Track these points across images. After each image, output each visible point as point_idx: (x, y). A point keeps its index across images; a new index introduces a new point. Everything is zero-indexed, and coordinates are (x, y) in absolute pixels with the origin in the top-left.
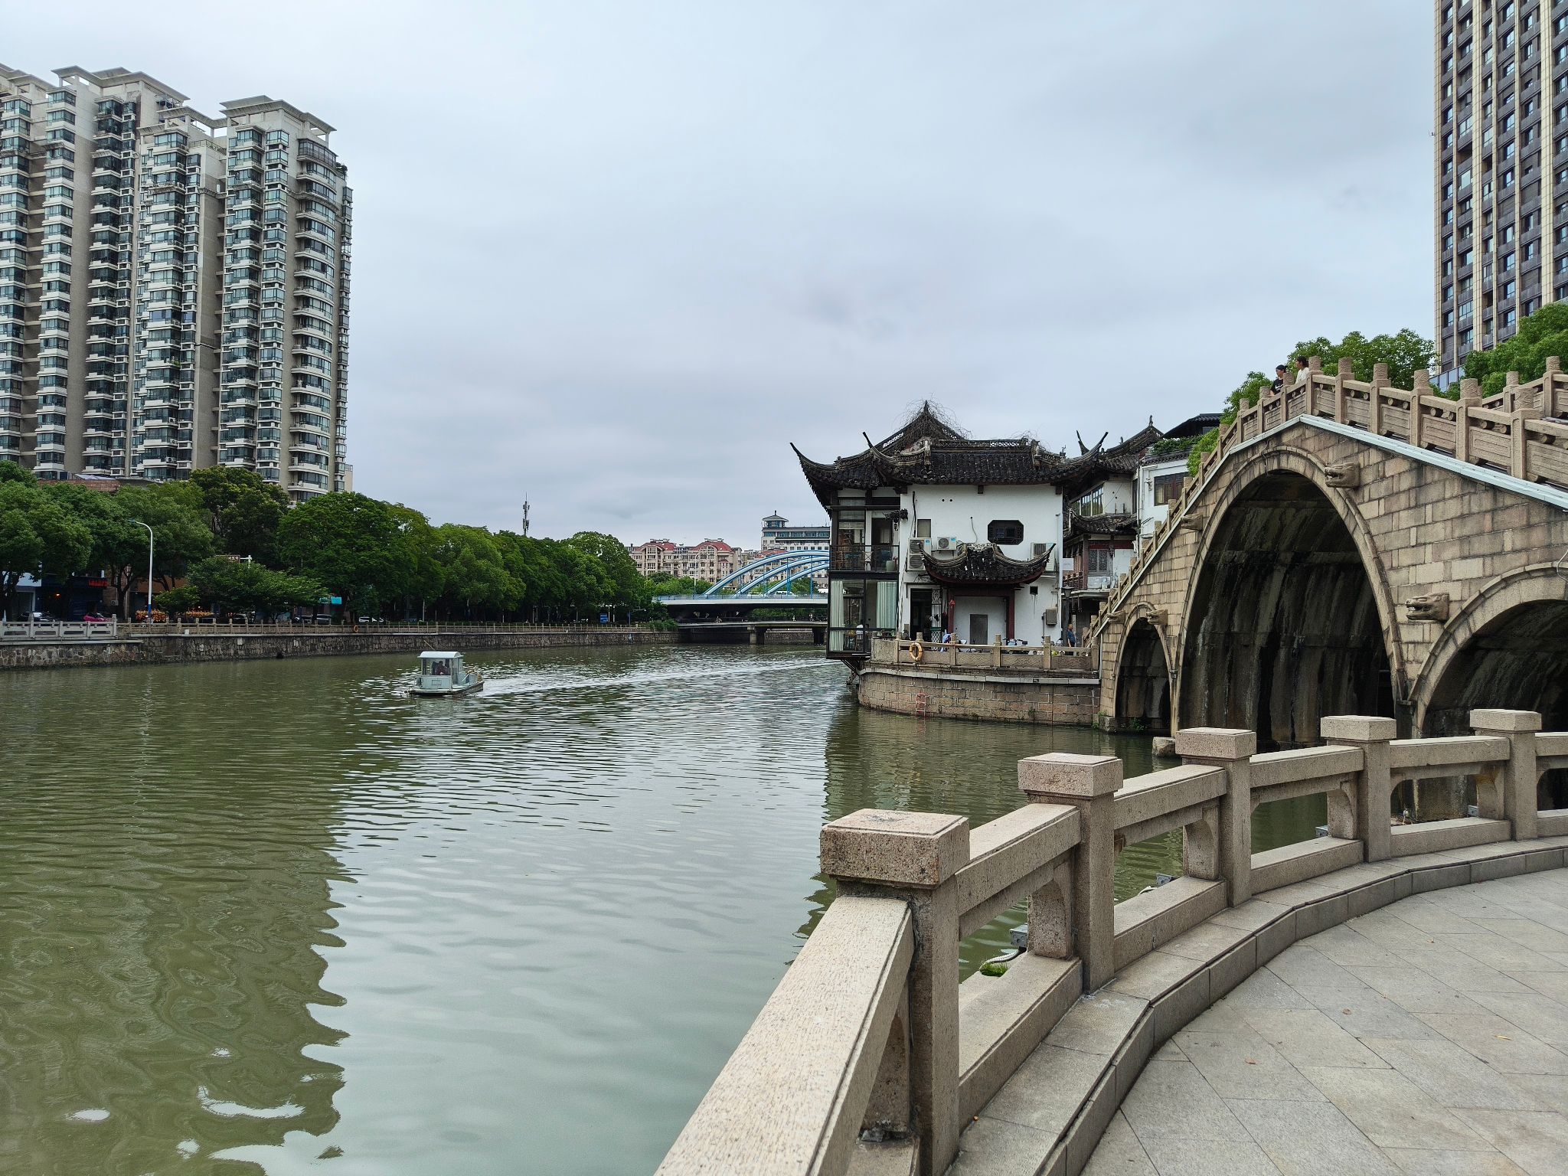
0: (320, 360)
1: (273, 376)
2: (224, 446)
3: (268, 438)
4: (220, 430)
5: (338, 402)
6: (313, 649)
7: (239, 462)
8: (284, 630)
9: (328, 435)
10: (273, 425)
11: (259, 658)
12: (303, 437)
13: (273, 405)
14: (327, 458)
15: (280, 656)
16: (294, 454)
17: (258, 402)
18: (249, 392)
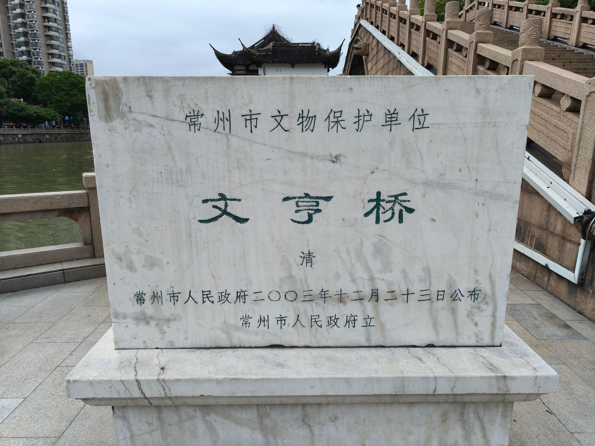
0: (54, 10)
1: (33, 17)
2: (17, 50)
3: (36, 47)
4: (14, 43)
5: (66, 30)
6: (56, 138)
7: (25, 58)
8: (41, 131)
9: (63, 45)
10: (37, 41)
11: (30, 143)
12: (52, 46)
13: (35, 31)
14: (64, 56)
15: (40, 142)
16: (49, 54)
17: (28, 30)
18: (24, 25)
